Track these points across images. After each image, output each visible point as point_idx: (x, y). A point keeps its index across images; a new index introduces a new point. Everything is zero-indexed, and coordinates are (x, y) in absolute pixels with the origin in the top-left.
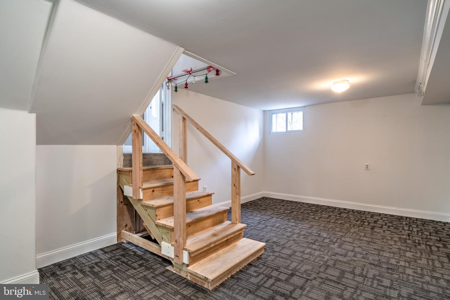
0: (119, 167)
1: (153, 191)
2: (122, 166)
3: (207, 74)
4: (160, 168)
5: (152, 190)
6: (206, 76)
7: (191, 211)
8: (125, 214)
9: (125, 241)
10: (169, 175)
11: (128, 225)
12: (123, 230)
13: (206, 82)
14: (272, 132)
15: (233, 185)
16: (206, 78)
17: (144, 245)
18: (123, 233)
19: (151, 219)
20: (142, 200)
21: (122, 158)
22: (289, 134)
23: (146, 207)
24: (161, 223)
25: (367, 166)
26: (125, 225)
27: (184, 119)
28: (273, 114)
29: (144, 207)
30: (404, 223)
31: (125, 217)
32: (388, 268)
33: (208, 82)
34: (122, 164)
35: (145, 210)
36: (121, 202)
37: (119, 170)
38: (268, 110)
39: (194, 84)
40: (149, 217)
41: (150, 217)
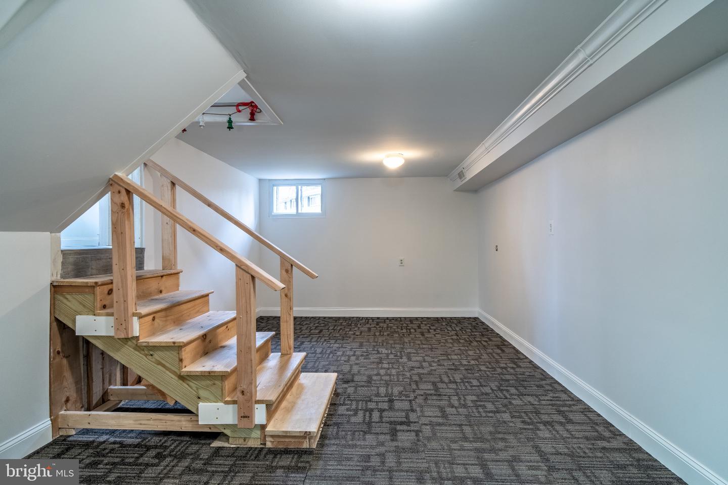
0: (54, 278)
1: (154, 319)
2: (59, 276)
3: (230, 115)
4: (145, 277)
5: (151, 317)
6: (230, 118)
7: (220, 345)
8: (64, 376)
9: (73, 432)
10: (156, 289)
11: (71, 398)
12: (61, 410)
13: (230, 127)
14: (273, 214)
15: (284, 295)
16: (230, 122)
17: (141, 424)
18: (64, 417)
19: (164, 370)
20: (137, 338)
21: (60, 259)
22: (299, 219)
23: (150, 349)
24: (197, 372)
25: (402, 260)
26: (64, 399)
27: (173, 184)
28: (274, 186)
29: (143, 350)
30: (444, 324)
31: (65, 384)
32: (466, 370)
33: (232, 128)
34: (60, 272)
35: (146, 355)
36: (58, 353)
37: (55, 284)
38: (266, 180)
39: (202, 127)
40: (160, 367)
41: (164, 366)
